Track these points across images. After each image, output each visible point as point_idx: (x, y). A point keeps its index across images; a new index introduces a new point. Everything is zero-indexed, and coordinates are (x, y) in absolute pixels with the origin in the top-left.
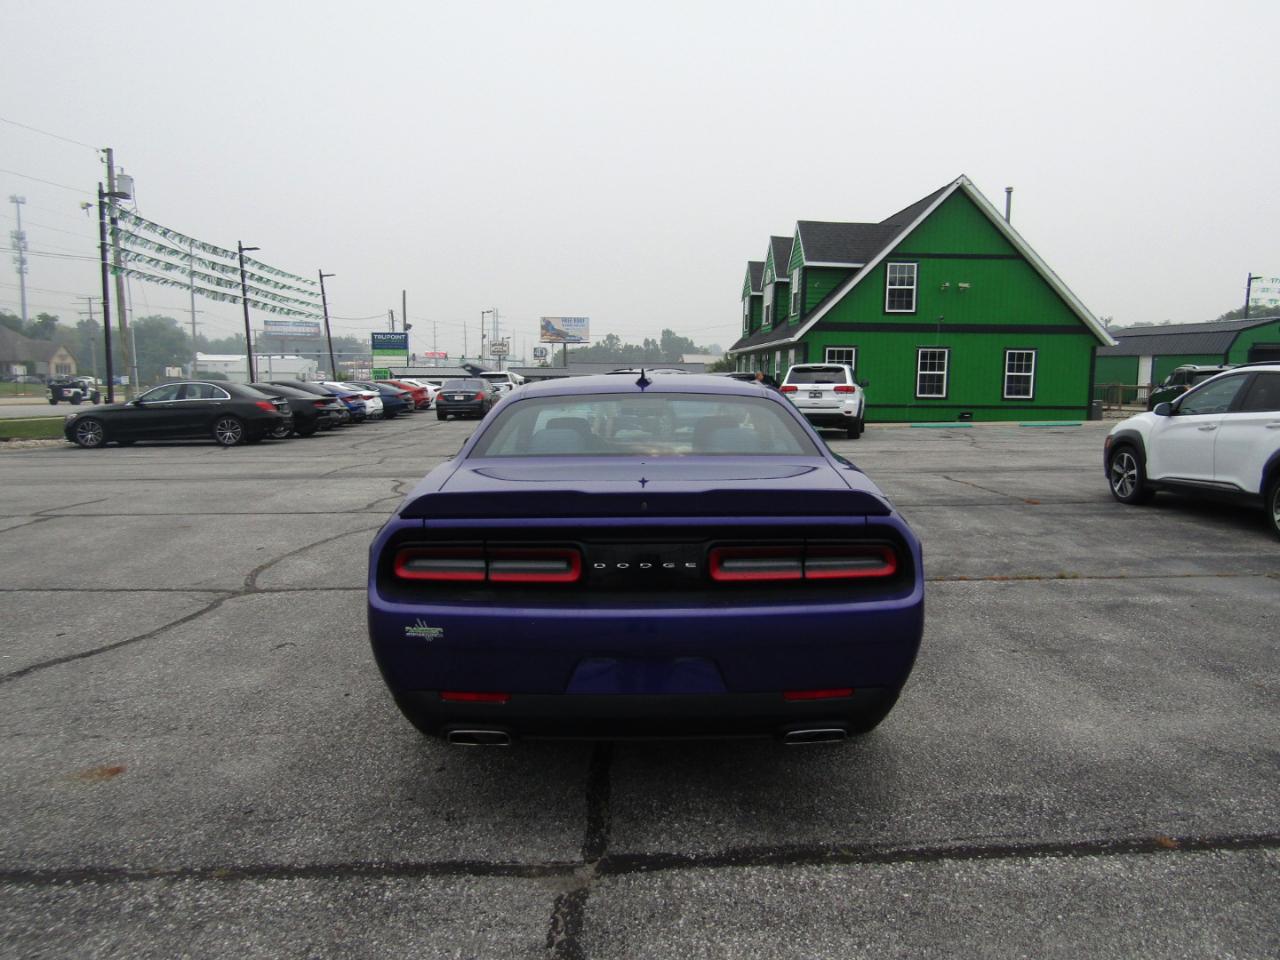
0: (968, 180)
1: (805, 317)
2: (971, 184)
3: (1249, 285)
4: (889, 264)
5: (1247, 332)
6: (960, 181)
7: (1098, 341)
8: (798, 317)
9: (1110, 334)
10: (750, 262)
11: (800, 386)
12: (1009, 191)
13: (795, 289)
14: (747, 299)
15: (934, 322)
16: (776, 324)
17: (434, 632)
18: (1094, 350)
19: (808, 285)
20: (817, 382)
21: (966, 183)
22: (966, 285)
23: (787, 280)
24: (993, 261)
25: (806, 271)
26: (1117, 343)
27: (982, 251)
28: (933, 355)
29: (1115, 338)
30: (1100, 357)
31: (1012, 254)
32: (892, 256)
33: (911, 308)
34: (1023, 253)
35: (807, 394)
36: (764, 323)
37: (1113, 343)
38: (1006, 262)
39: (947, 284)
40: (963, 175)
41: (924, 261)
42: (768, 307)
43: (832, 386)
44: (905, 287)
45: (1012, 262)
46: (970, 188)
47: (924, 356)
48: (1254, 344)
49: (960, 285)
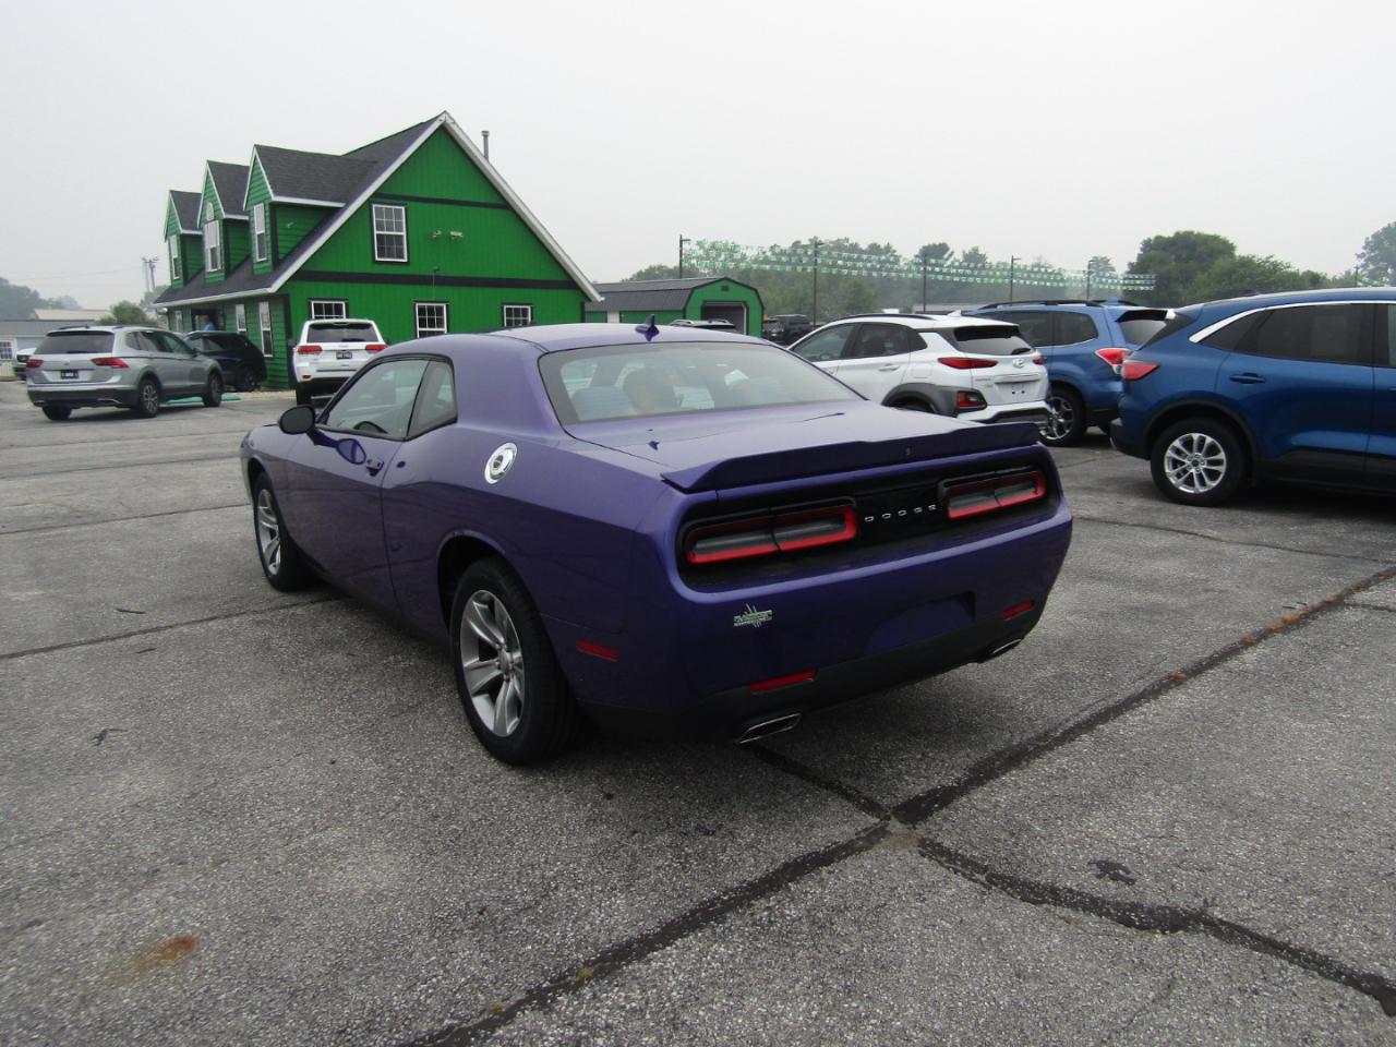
0: (450, 118)
1: (279, 263)
2: (454, 123)
3: (681, 246)
4: (374, 206)
5: (700, 290)
6: (442, 118)
7: (586, 297)
8: (270, 263)
9: (596, 289)
10: (173, 192)
11: (324, 346)
12: (485, 135)
13: (259, 227)
14: (174, 239)
15: (428, 274)
16: (229, 271)
17: (764, 616)
18: (582, 305)
19: (278, 225)
20: (345, 340)
21: (449, 121)
22: (459, 234)
23: (246, 218)
24: (483, 210)
25: (275, 210)
26: (603, 299)
27: (470, 198)
28: (431, 310)
29: (601, 293)
30: (590, 312)
31: (499, 203)
32: (378, 196)
33: (403, 258)
34: (511, 203)
35: (334, 355)
36: (209, 269)
37: (600, 299)
38: (495, 211)
39: (439, 233)
40: (445, 112)
41: (412, 205)
42: (213, 250)
43: (362, 345)
44: (394, 233)
45: (502, 212)
46: (454, 127)
47: (422, 311)
48: (705, 302)
49: (453, 233)
